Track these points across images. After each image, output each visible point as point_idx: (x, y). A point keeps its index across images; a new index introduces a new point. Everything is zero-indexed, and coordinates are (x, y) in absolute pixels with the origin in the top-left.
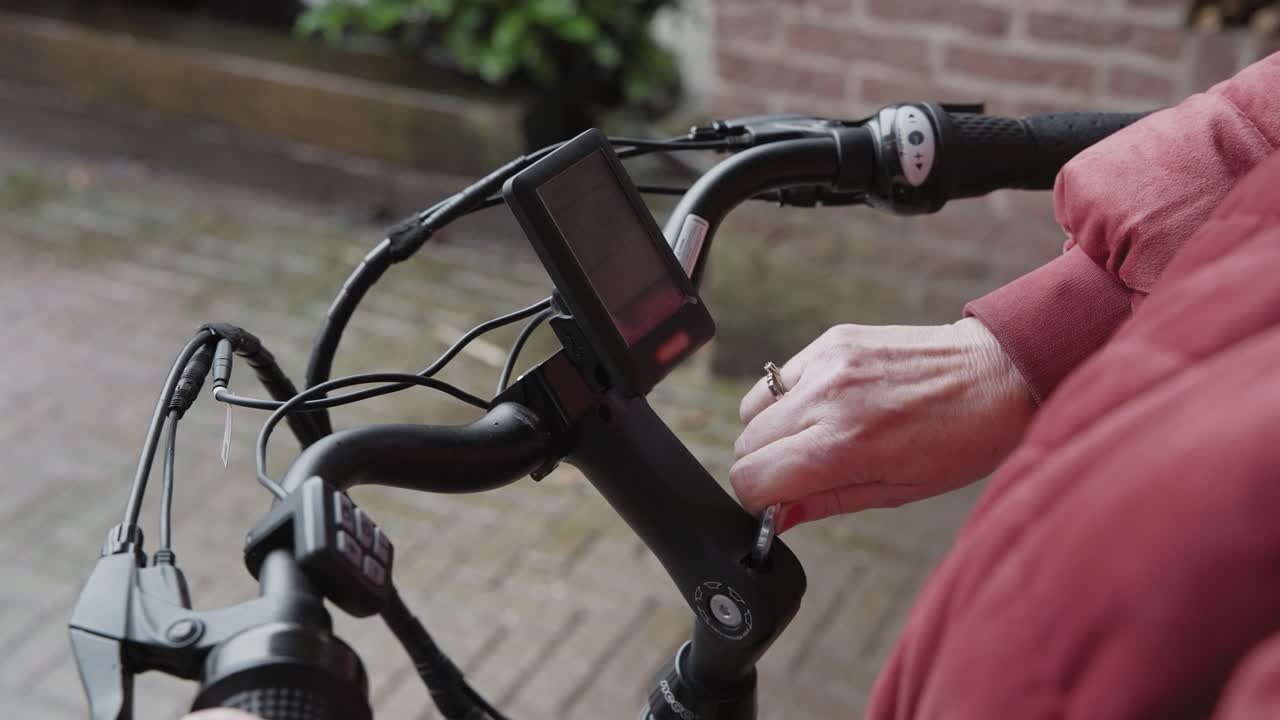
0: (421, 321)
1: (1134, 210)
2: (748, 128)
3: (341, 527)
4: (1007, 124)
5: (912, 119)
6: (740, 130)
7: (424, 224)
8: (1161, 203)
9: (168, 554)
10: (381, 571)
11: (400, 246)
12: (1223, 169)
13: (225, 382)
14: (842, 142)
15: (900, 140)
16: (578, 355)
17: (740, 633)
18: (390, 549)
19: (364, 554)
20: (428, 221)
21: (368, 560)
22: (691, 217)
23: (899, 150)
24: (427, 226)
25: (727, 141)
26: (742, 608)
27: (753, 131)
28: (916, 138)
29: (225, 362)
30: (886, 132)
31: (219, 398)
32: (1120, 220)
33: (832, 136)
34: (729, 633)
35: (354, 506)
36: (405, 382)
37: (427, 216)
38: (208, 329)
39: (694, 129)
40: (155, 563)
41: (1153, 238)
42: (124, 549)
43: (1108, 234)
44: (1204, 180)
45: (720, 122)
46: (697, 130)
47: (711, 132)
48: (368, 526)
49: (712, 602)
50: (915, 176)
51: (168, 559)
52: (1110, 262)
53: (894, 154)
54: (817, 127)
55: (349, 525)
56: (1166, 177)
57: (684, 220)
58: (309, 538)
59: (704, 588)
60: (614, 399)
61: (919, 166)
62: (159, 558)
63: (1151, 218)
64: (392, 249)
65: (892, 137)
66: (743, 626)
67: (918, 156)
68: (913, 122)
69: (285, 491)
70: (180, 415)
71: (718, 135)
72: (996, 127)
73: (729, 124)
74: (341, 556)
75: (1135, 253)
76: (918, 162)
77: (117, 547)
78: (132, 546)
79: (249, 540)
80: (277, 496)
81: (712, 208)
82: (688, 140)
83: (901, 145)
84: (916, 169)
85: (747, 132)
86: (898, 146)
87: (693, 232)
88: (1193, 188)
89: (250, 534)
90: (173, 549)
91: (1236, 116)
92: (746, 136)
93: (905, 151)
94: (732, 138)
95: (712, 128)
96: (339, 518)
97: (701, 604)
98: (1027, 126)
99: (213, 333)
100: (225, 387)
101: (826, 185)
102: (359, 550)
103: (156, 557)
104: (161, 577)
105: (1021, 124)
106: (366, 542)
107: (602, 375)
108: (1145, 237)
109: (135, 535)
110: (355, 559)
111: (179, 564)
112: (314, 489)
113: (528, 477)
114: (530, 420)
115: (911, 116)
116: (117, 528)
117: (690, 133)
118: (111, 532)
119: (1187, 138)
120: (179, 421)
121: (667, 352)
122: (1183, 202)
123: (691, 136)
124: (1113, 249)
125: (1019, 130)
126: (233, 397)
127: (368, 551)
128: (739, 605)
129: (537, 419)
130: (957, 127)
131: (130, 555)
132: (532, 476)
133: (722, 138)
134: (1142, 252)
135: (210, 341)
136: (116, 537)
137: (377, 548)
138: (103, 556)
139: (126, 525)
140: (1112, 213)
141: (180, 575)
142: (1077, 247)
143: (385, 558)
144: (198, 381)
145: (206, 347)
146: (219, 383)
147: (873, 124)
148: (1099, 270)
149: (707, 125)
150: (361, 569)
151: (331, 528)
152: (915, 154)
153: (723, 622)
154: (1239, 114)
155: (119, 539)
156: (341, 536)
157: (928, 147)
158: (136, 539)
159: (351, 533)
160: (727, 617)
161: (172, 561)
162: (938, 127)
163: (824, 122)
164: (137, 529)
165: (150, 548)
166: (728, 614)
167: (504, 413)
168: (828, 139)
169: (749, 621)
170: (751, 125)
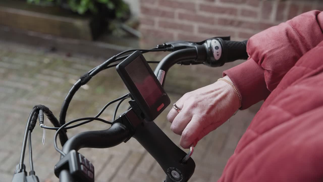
0: (65, 78)
1: (266, 49)
2: (172, 45)
3: (82, 164)
4: (239, 43)
5: (215, 43)
6: (170, 46)
7: (89, 75)
8: (272, 48)
9: (33, 172)
10: (92, 174)
11: (83, 81)
12: (288, 40)
13: (43, 122)
14: (198, 49)
15: (213, 48)
16: (136, 110)
17: (179, 180)
18: (93, 168)
19: (88, 170)
20: (91, 74)
21: (89, 172)
22: (160, 70)
23: (213, 51)
24: (90, 75)
25: (167, 48)
26: (180, 174)
27: (174, 46)
28: (217, 48)
29: (42, 116)
30: (209, 46)
31: (41, 127)
32: (262, 52)
33: (195, 48)
34: (176, 180)
35: (84, 157)
36: (91, 119)
37: (90, 72)
38: (36, 107)
39: (158, 46)
40: (30, 175)
41: (270, 56)
42: (21, 171)
43: (259, 55)
44: (283, 43)
45: (165, 44)
46: (159, 46)
47: (162, 46)
48: (88, 162)
49: (172, 172)
50: (217, 58)
51: (33, 173)
52: (259, 62)
53: (211, 52)
54: (190, 45)
55: (83, 163)
56: (274, 42)
57: (159, 71)
58: (73, 167)
59: (170, 169)
60: (146, 121)
61: (218, 55)
62: (31, 173)
63: (270, 52)
64: (82, 82)
65: (211, 47)
66: (180, 178)
67: (218, 53)
68: (215, 44)
69: (64, 153)
70: (31, 131)
71: (164, 47)
72: (236, 44)
73: (167, 44)
74: (82, 172)
75: (265, 60)
76: (218, 54)
77: (19, 171)
78: (23, 170)
79: (56, 167)
80: (62, 154)
81: (165, 67)
82: (156, 49)
83: (213, 49)
84: (217, 56)
85: (172, 46)
86: (213, 50)
87: (161, 74)
88: (280, 45)
89: (56, 166)
90: (34, 170)
91: (292, 28)
92: (172, 47)
93: (214, 51)
94: (168, 48)
95: (163, 45)
96: (81, 161)
97: (169, 173)
98: (244, 44)
99: (38, 108)
100: (43, 123)
101: (194, 60)
102: (86, 169)
103: (30, 173)
104: (32, 178)
105: (242, 43)
106: (88, 167)
107: (143, 115)
108: (268, 56)
109: (23, 167)
110: (86, 172)
111: (36, 174)
112: (74, 153)
113: (123, 142)
114: (124, 127)
115: (215, 42)
116: (18, 165)
117: (157, 46)
118: (17, 166)
119: (280, 33)
120: (32, 133)
121: (159, 109)
122: (278, 48)
123: (157, 47)
124: (260, 59)
125: (242, 45)
126: (45, 126)
127: (89, 169)
128: (179, 173)
129: (125, 127)
130: (227, 44)
131: (23, 173)
132: (124, 142)
133: (166, 48)
134: (267, 60)
135: (37, 110)
136: (18, 168)
137: (91, 168)
138: (15, 173)
139: (21, 164)
140: (260, 50)
141: (37, 177)
142: (251, 59)
143: (92, 171)
144: (35, 122)
145: (36, 112)
146: (41, 123)
147: (205, 44)
148: (257, 64)
149: (161, 44)
150: (87, 175)
151: (79, 164)
152: (217, 52)
153: (175, 177)
154: (293, 28)
155: (19, 168)
156: (82, 166)
157: (220, 50)
158: (24, 167)
159: (84, 165)
160: (176, 176)
161: (34, 173)
162: (222, 44)
163: (192, 43)
164: (24, 165)
165: (28, 170)
166: (176, 175)
167: (116, 125)
168: (194, 48)
169: (182, 177)
170: (173, 44)
